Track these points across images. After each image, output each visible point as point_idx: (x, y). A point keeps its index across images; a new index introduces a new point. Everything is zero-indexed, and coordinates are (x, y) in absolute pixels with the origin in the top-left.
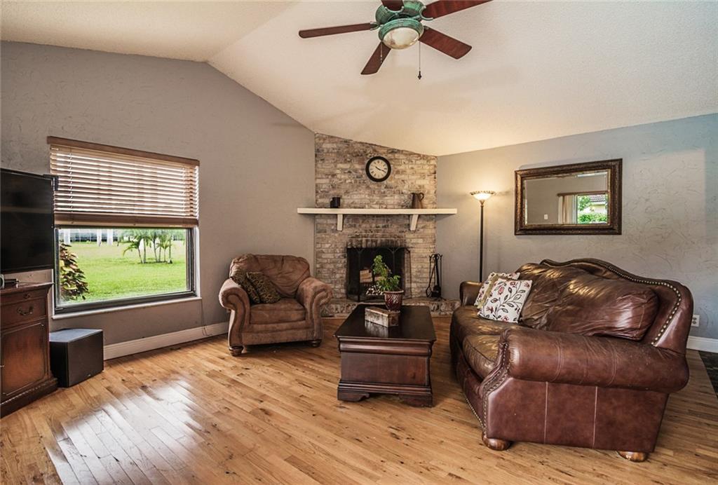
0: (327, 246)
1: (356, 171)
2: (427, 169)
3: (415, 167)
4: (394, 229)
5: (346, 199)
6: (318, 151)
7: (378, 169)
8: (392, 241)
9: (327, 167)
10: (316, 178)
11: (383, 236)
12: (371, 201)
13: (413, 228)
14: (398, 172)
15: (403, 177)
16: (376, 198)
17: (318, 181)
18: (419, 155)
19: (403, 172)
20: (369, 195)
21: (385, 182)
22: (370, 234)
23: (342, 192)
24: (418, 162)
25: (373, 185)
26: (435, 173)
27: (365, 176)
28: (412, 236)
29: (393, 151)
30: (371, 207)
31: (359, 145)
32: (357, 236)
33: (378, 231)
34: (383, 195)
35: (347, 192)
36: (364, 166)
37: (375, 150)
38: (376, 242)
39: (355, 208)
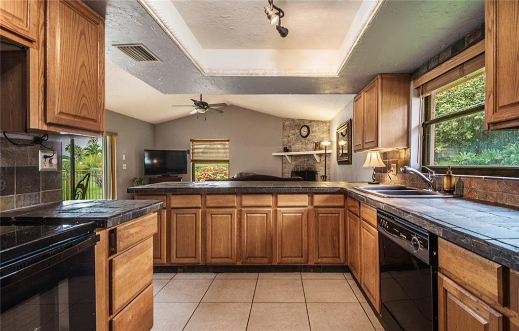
0: (286, 170)
1: (297, 133)
2: (326, 128)
3: (320, 129)
4: (311, 162)
5: (293, 148)
6: (283, 126)
7: (304, 131)
8: (310, 168)
9: (286, 133)
10: (283, 139)
11: (307, 165)
12: (302, 147)
13: (318, 161)
14: (313, 132)
15: (314, 134)
16: (304, 146)
17: (284, 140)
18: (322, 121)
19: (315, 131)
20: (302, 145)
21: (308, 138)
22: (302, 164)
23: (291, 144)
24: (321, 125)
25: (303, 140)
26: (329, 130)
27: (300, 136)
28: (318, 165)
29: (311, 121)
30: (302, 151)
31: (297, 121)
32: (297, 166)
33: (304, 163)
34: (307, 144)
35: (293, 144)
36: (299, 131)
37: (303, 122)
38: (304, 168)
39: (296, 151)
